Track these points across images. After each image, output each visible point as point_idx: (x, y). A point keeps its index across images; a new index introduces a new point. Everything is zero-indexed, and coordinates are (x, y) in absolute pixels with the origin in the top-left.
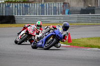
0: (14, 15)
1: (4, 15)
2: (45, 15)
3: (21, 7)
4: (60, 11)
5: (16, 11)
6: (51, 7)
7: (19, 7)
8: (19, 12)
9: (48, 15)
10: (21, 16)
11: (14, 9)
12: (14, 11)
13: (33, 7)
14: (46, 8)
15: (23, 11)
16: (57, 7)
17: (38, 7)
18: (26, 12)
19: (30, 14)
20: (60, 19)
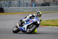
0: (3, 7)
2: (21, 7)
3: (7, 3)
4: (30, 5)
5: (4, 5)
6: (25, 3)
7: (6, 3)
8: (6, 6)
9: (23, 7)
10: (7, 8)
11: (3, 4)
12: (3, 5)
13: (14, 2)
14: (22, 3)
15: (8, 5)
17: (17, 2)
18: (10, 6)
19: (12, 7)
20: (30, 9)
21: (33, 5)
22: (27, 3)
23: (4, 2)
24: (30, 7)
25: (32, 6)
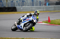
0: (16, 6)
1: (10, 6)
2: (34, 6)
3: (20, 2)
4: (43, 4)
5: (17, 4)
6: (38, 2)
7: (19, 2)
8: (19, 5)
9: (36, 6)
10: (20, 7)
11: (16, 3)
12: (16, 4)
13: (27, 1)
14: (35, 2)
15: (21, 4)
16: (42, 1)
17: (30, 1)
18: (23, 5)
19: (25, 6)
20: (43, 8)
21: (47, 4)
22: (41, 2)
23: (17, 1)
24: (44, 6)
25: (45, 5)
